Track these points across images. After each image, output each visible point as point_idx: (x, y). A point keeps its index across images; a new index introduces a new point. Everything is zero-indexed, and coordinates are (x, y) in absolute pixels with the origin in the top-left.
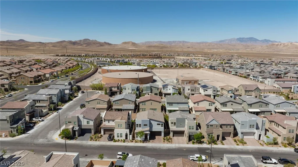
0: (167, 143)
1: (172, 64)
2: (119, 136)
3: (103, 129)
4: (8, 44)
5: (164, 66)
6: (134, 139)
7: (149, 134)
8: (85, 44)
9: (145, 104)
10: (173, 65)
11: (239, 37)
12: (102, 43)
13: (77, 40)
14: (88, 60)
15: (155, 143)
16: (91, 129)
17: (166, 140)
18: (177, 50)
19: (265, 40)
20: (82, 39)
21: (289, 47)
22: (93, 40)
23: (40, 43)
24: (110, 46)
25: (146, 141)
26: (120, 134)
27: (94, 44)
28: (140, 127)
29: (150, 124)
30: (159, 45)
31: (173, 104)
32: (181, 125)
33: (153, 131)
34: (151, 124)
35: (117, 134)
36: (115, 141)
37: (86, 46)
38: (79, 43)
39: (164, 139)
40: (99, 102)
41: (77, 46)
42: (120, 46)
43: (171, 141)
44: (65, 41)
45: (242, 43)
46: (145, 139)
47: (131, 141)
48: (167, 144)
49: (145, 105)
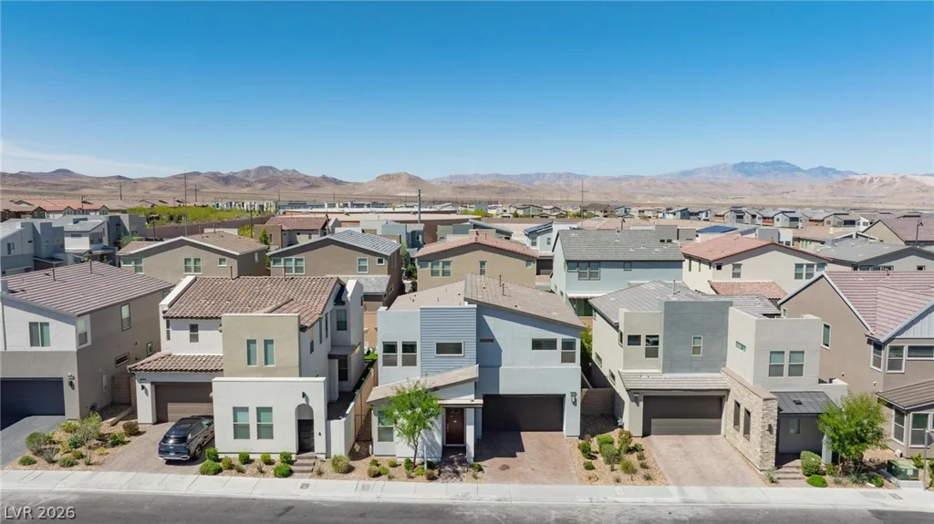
0: (618, 481)
1: (544, 211)
2: (247, 427)
3: (148, 386)
4: (17, 181)
5: (516, 215)
6: (368, 455)
7: (474, 406)
8: (261, 181)
9: (446, 268)
10: (548, 212)
11: (740, 161)
12: (315, 178)
13: (236, 171)
14: (251, 206)
15: (523, 479)
16: (59, 382)
17: (600, 458)
18: (551, 199)
19: (821, 168)
20: (252, 166)
21: (898, 189)
22: (286, 170)
23: (120, 177)
24: (340, 187)
25: (451, 463)
26: (259, 410)
27: (290, 181)
28: (410, 362)
29: (486, 340)
30: (492, 185)
31: (604, 271)
32: (696, 350)
33: (501, 393)
34: (492, 340)
35: (236, 410)
36: (219, 467)
37: (263, 189)
38: (243, 180)
39: (586, 451)
40: (197, 260)
41: (235, 186)
42: (373, 187)
43: (644, 466)
44: (198, 174)
45: (751, 179)
46: (446, 451)
47: (336, 462)
48: (618, 488)
49: (446, 273)
